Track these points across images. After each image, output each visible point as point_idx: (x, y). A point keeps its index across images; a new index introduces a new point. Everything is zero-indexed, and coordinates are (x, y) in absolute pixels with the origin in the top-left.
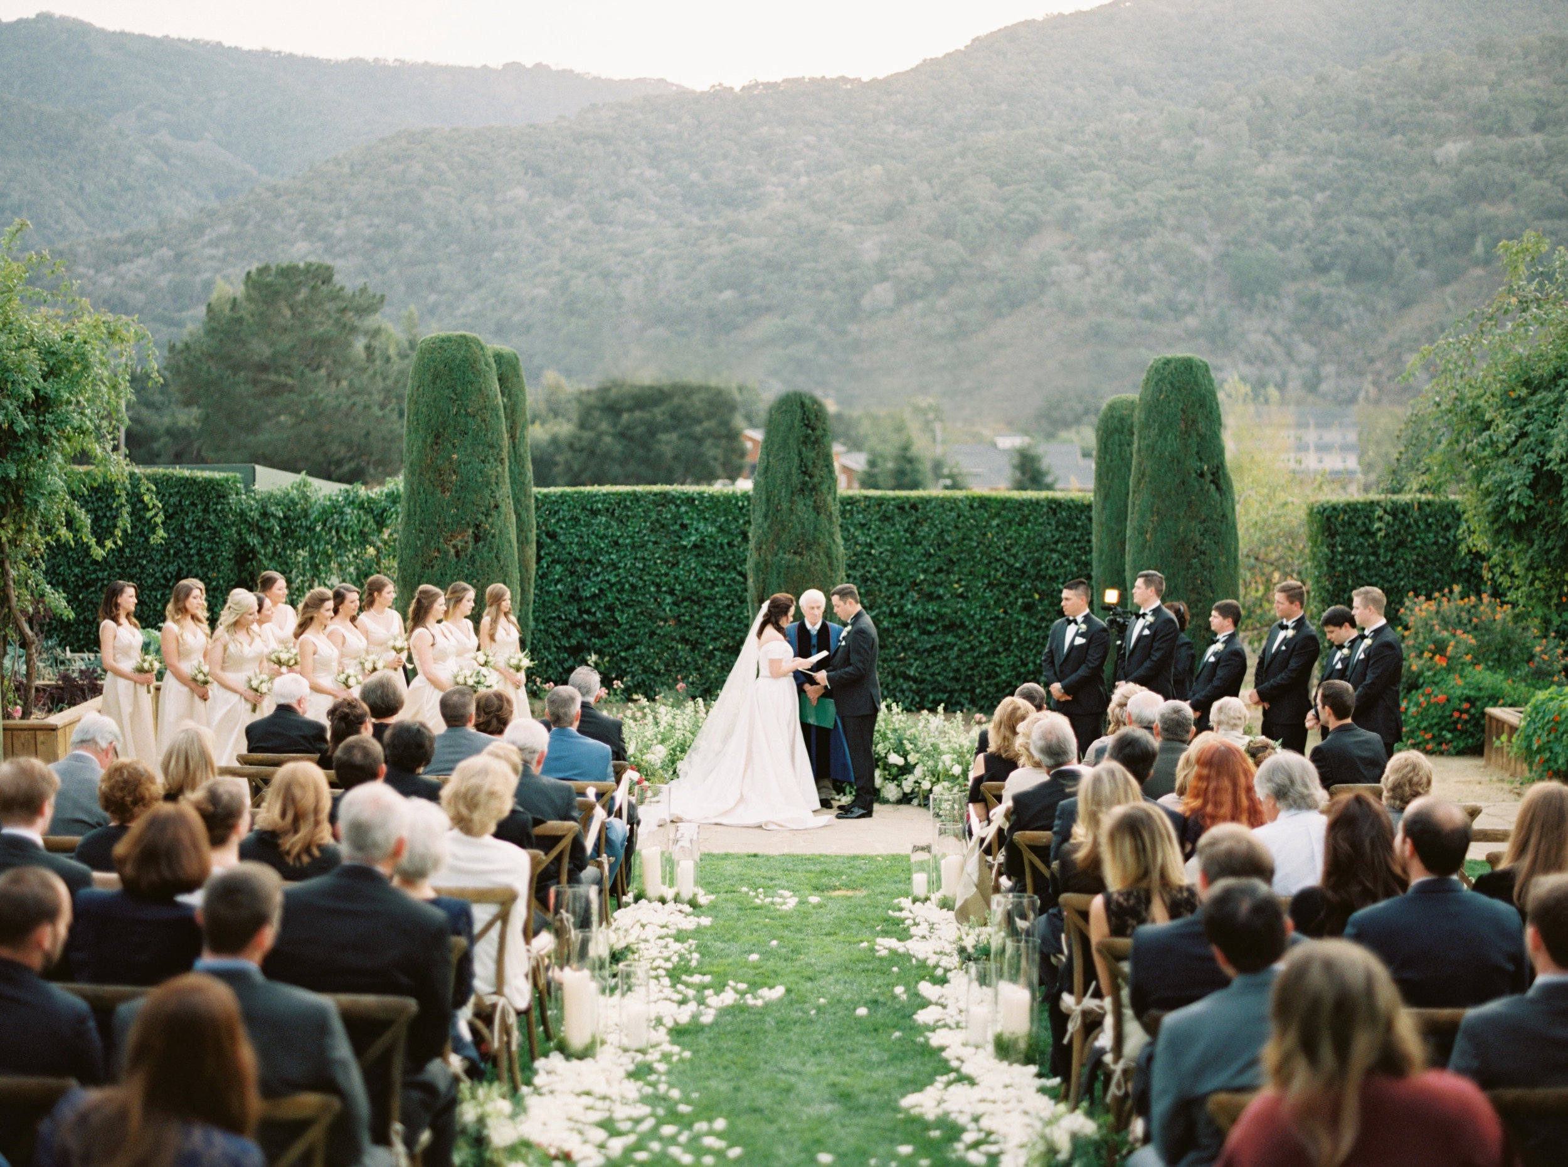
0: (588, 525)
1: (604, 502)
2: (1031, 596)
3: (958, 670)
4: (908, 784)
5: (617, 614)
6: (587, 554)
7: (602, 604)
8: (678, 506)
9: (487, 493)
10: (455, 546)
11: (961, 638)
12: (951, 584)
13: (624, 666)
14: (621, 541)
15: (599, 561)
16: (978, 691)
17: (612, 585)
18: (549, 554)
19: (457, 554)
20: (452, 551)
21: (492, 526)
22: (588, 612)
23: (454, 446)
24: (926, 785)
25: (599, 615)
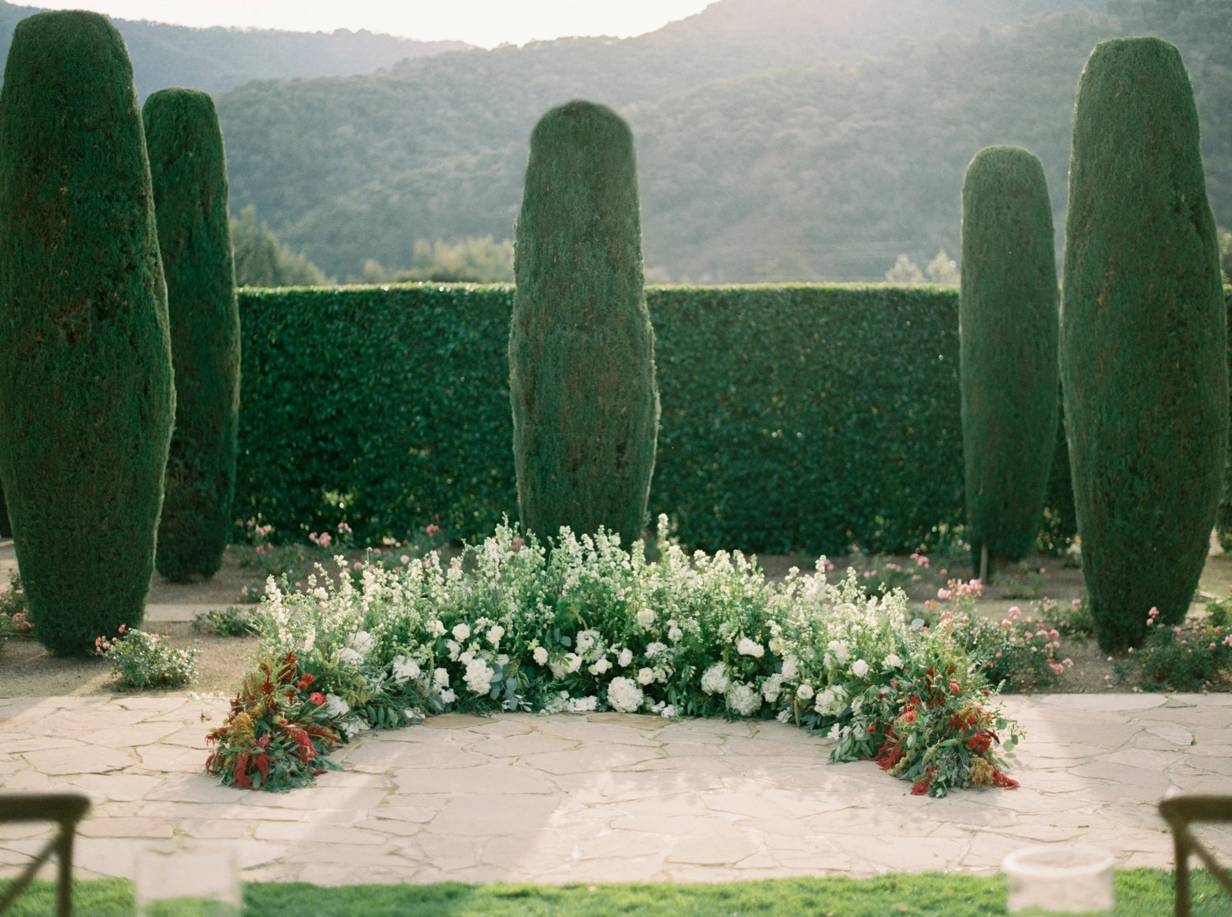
0: (323, 332)
1: (341, 303)
2: (869, 411)
3: (778, 503)
4: (771, 688)
5: (360, 442)
6: (321, 369)
7: (340, 428)
8: (432, 307)
9: (116, 246)
10: (66, 326)
11: (782, 463)
12: (769, 396)
13: (369, 503)
14: (362, 350)
15: (337, 377)
16: (803, 528)
17: (352, 406)
18: (275, 368)
19: (71, 338)
20: (62, 333)
21: (123, 295)
22: (325, 438)
23: (62, 174)
24: (805, 691)
25: (337, 441)
